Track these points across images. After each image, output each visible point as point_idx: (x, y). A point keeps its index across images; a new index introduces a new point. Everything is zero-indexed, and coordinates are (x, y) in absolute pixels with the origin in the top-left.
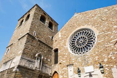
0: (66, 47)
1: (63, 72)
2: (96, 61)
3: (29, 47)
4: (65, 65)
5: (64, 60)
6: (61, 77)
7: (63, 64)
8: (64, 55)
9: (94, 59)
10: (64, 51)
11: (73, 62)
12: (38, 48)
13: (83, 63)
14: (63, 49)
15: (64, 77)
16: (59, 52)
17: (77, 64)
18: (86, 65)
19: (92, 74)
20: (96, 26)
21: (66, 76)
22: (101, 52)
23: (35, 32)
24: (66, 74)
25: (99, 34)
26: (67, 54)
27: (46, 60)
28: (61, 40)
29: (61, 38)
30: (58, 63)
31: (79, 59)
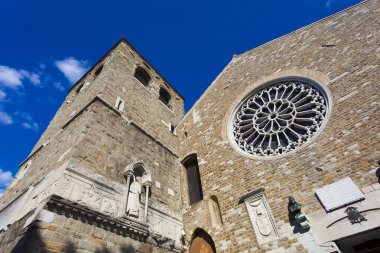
0: (223, 143)
1: (229, 227)
2: (357, 160)
3: (100, 139)
4: (231, 198)
5: (224, 185)
6: (223, 245)
7: (225, 196)
8: (221, 169)
9: (346, 153)
10: (220, 156)
11: (263, 181)
12: (133, 148)
13: (305, 178)
14: (215, 151)
15: (240, 243)
16: (202, 162)
17: (278, 185)
18: (321, 183)
19: (360, 207)
20: (312, 64)
21: (248, 240)
22: (363, 126)
23: (120, 102)
24: (244, 229)
25: (333, 81)
26: (231, 162)
27: (162, 190)
28: (202, 129)
29: (201, 124)
30: (205, 197)
31: (284, 166)
